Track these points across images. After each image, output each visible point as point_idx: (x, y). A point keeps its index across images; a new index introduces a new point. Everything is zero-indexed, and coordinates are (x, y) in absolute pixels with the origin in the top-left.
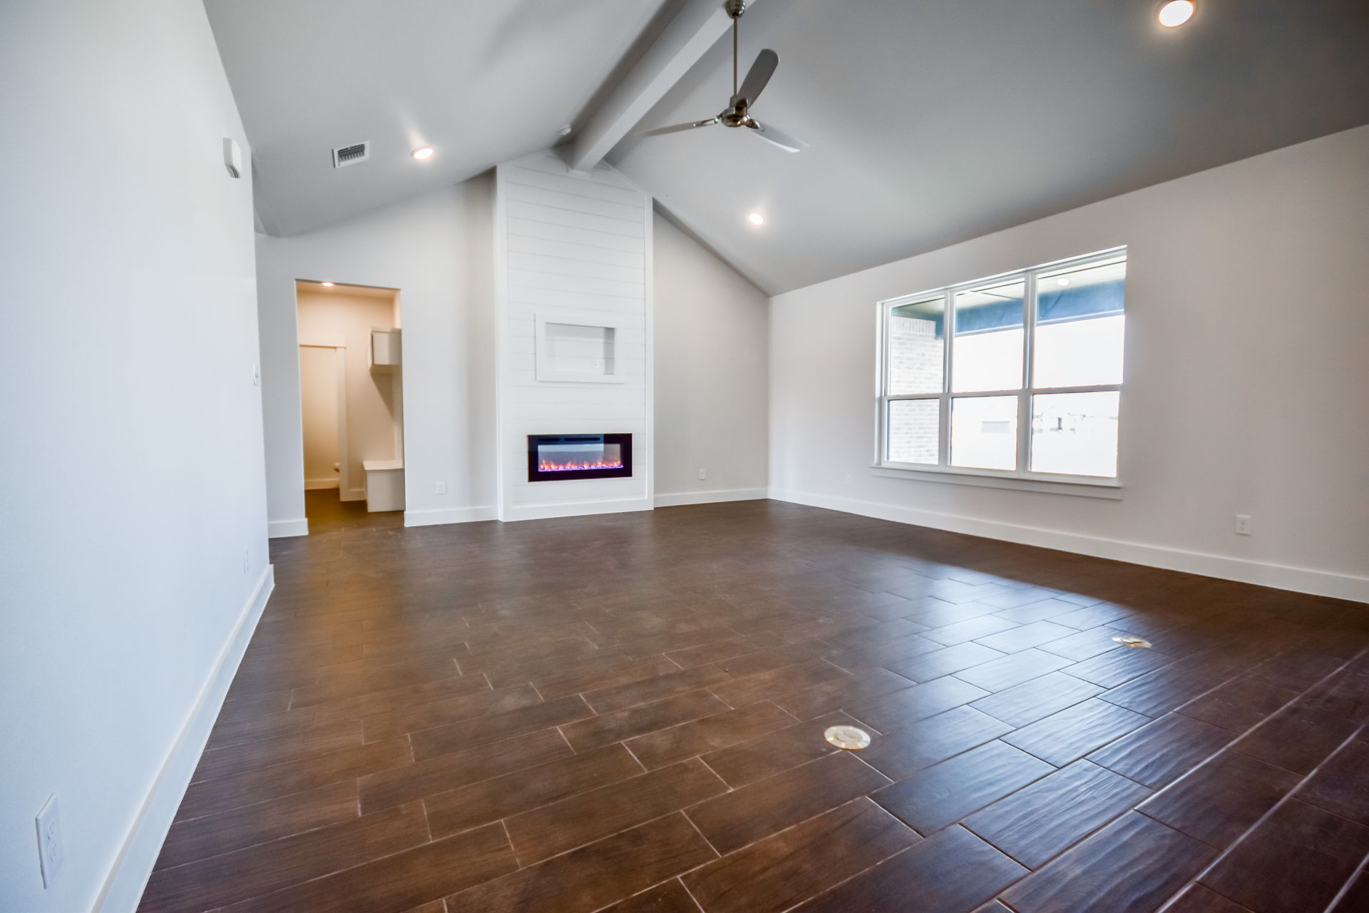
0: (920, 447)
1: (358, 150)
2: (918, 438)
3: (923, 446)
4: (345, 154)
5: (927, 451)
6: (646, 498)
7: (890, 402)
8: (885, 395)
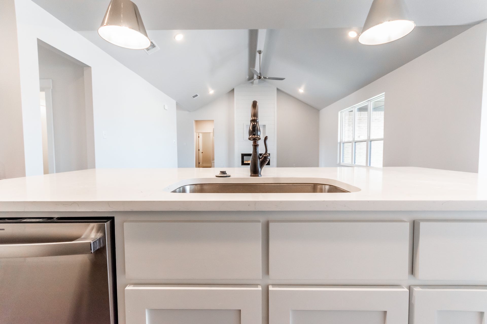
1: (197, 96)
4: (194, 97)
7: (344, 144)
8: (342, 141)
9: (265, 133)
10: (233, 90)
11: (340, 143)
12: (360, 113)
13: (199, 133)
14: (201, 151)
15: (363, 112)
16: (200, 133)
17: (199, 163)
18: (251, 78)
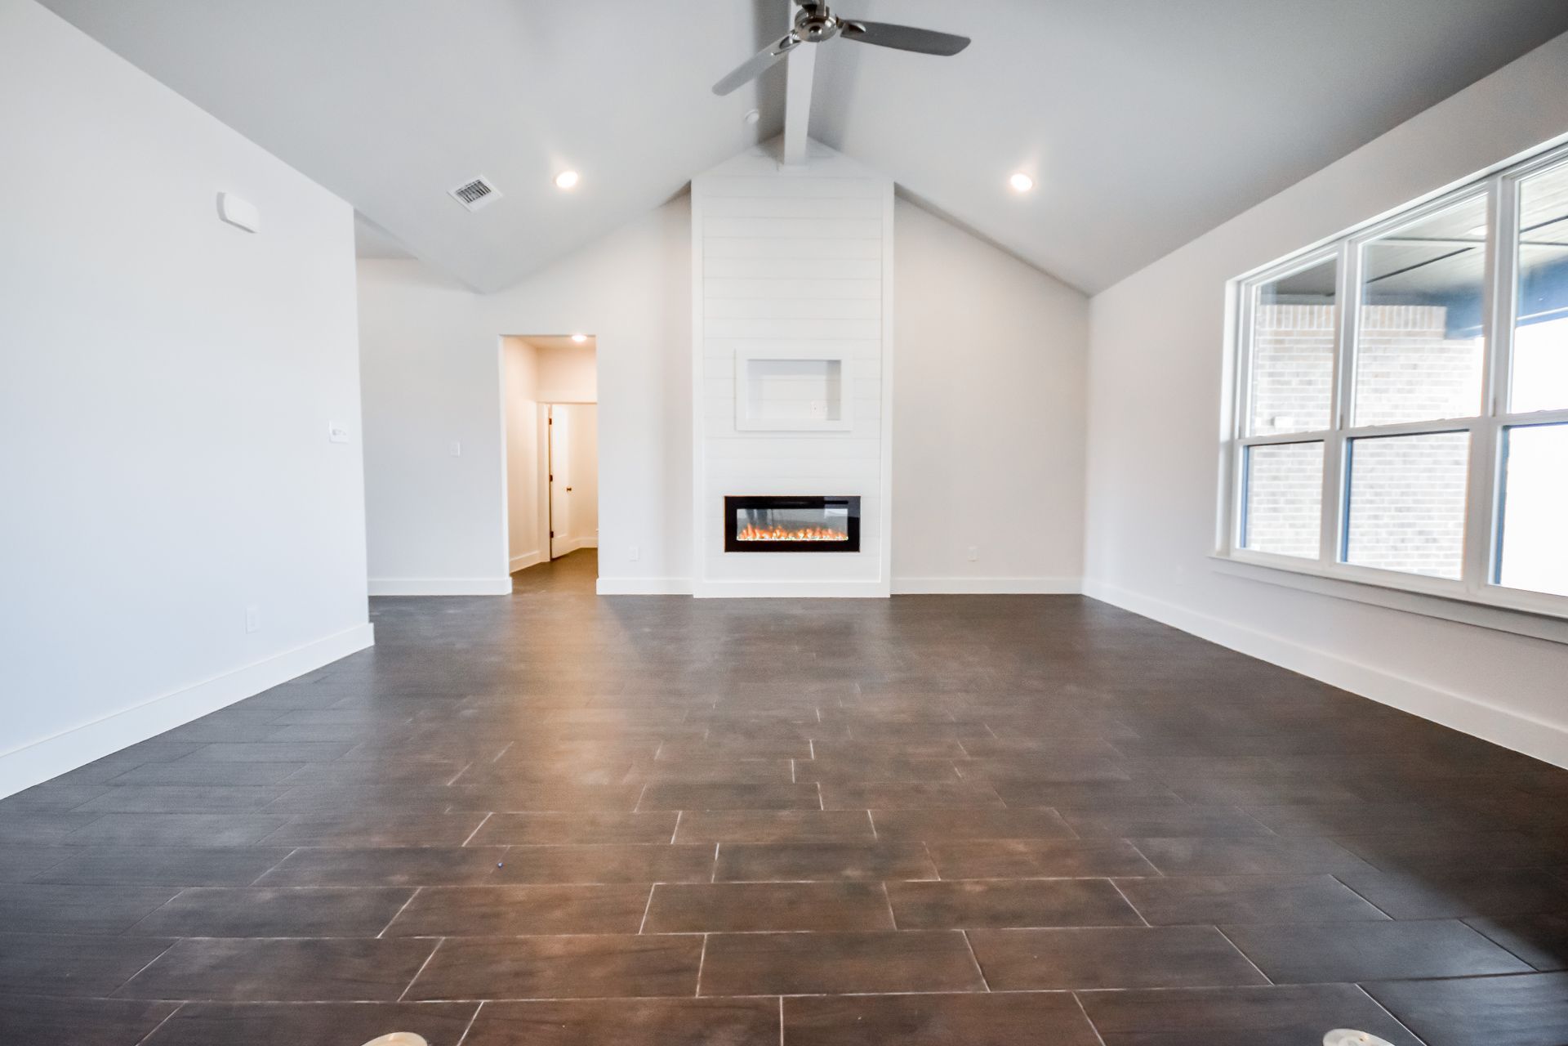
0: (1402, 525)
2: (1399, 510)
3: (1410, 525)
4: (464, 193)
5: (1421, 533)
6: (880, 581)
7: (1251, 448)
8: (1240, 437)
9: (839, 400)
10: (686, 191)
11: (1231, 447)
12: (1280, 312)
13: (551, 403)
14: (562, 481)
15: (1291, 308)
16: (554, 406)
17: (552, 534)
18: (771, 135)
